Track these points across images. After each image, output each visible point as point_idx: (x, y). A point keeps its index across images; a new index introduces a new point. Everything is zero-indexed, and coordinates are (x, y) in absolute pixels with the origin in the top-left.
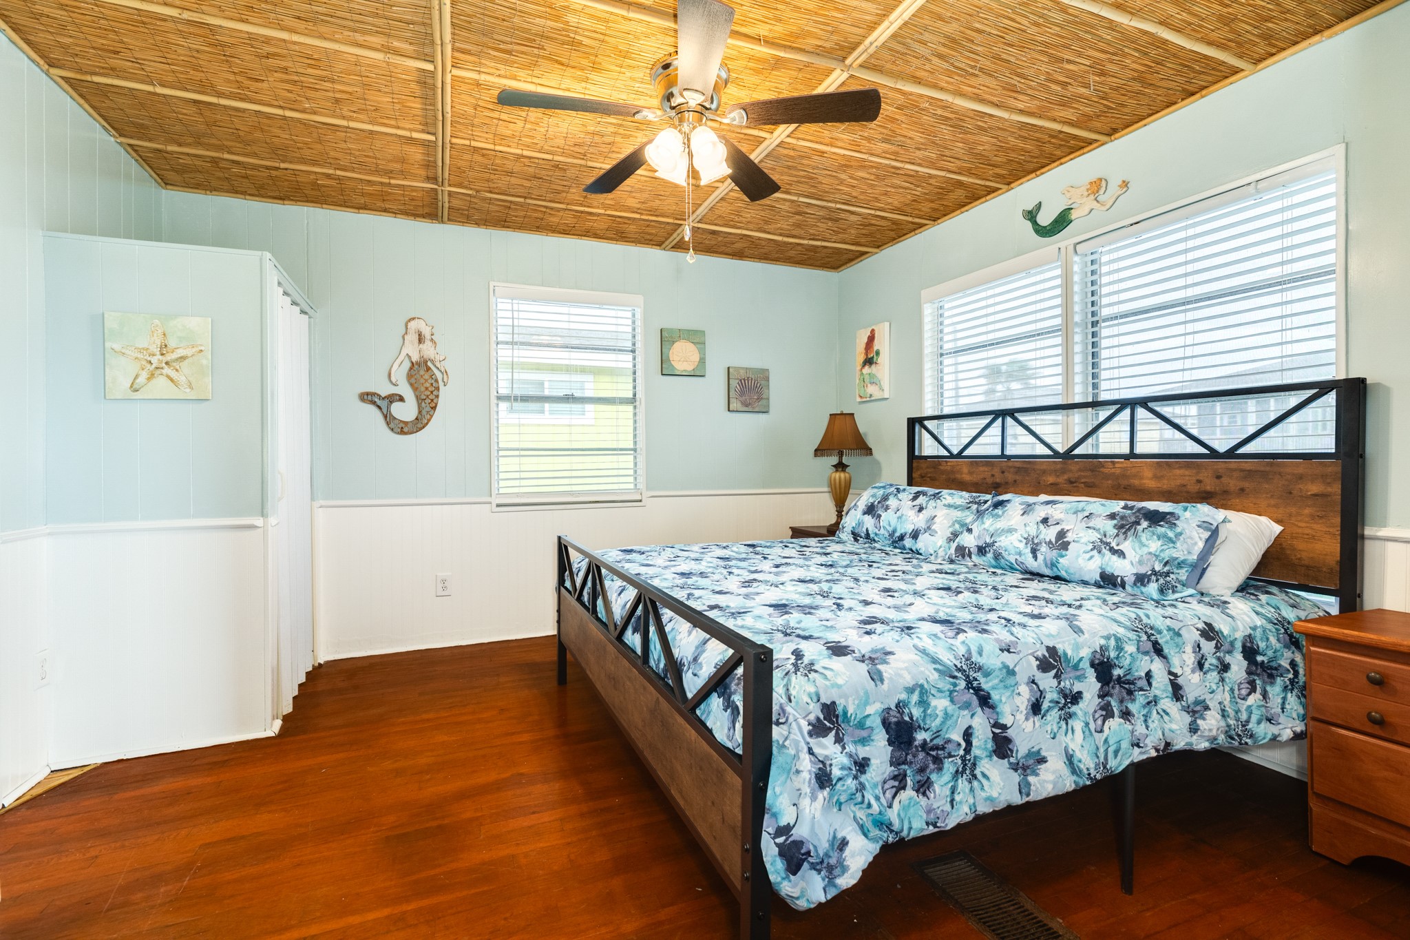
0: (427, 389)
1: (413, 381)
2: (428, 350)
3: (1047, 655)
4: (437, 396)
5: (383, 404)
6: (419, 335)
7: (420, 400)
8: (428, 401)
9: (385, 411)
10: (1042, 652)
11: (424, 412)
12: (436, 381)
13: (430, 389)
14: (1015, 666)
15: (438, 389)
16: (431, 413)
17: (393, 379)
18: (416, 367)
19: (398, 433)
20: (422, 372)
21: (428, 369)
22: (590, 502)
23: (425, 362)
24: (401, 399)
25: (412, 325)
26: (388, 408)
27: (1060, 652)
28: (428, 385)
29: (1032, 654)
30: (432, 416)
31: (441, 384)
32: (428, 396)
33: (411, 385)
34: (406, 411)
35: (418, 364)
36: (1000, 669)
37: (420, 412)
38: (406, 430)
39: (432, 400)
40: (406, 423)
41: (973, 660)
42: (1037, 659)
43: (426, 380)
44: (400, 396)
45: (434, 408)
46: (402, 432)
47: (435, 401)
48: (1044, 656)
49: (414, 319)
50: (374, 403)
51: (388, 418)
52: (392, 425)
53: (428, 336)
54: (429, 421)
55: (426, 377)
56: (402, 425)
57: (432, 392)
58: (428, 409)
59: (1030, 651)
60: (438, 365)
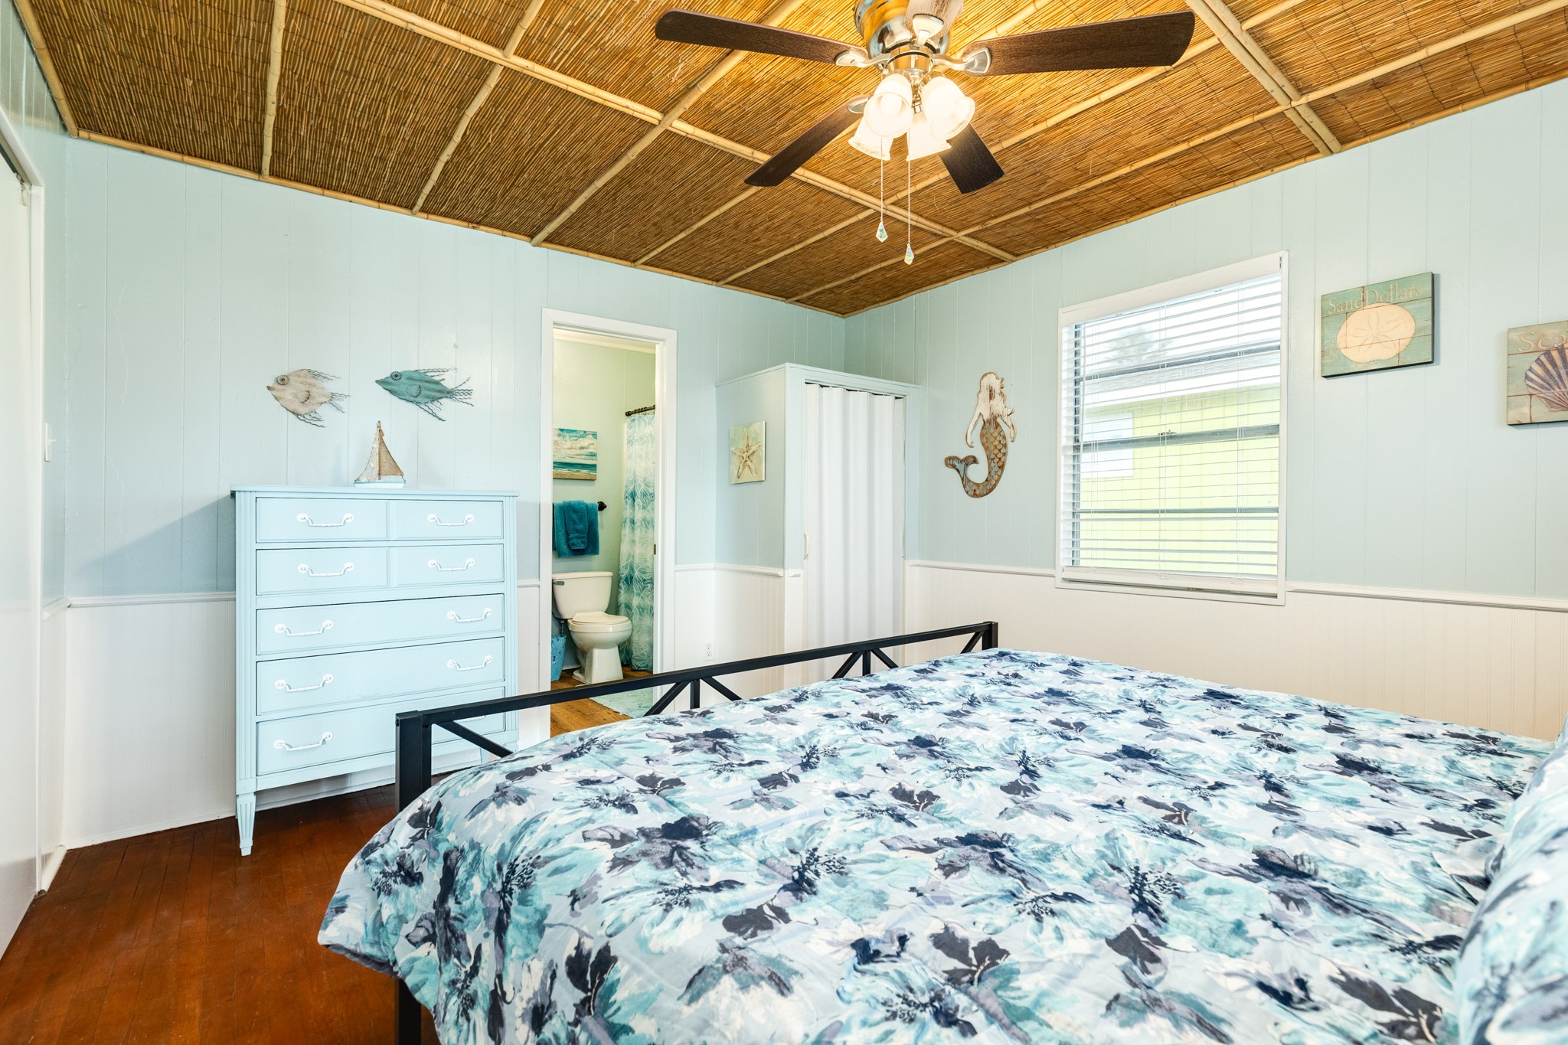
0: (996, 447)
1: (985, 440)
2: (998, 405)
3: (592, 959)
4: (1004, 454)
5: (960, 466)
6: (991, 391)
7: (990, 460)
8: (996, 460)
9: (962, 474)
10: (592, 946)
11: (993, 473)
12: (1004, 437)
13: (998, 447)
14: (551, 926)
15: (1005, 446)
16: (999, 473)
17: (969, 442)
18: (987, 425)
19: (971, 496)
20: (992, 430)
21: (998, 425)
22: (1189, 589)
23: (995, 418)
24: (975, 461)
25: (985, 381)
26: (965, 470)
27: (611, 976)
28: (997, 443)
29: (582, 934)
30: (1000, 477)
31: (1009, 440)
32: (996, 455)
33: (983, 444)
34: (978, 473)
35: (989, 422)
36: (536, 910)
37: (990, 473)
38: (978, 492)
39: (1000, 459)
40: (978, 485)
41: (536, 871)
42: (578, 948)
43: (995, 438)
44: (974, 458)
45: (1002, 467)
46: (975, 495)
47: (1002, 460)
48: (589, 954)
49: (986, 375)
50: (954, 467)
51: (965, 480)
52: (967, 488)
53: (997, 390)
54: (997, 481)
55: (996, 434)
56: (975, 487)
57: (1000, 450)
58: (997, 469)
59: (585, 929)
60: (1006, 420)
